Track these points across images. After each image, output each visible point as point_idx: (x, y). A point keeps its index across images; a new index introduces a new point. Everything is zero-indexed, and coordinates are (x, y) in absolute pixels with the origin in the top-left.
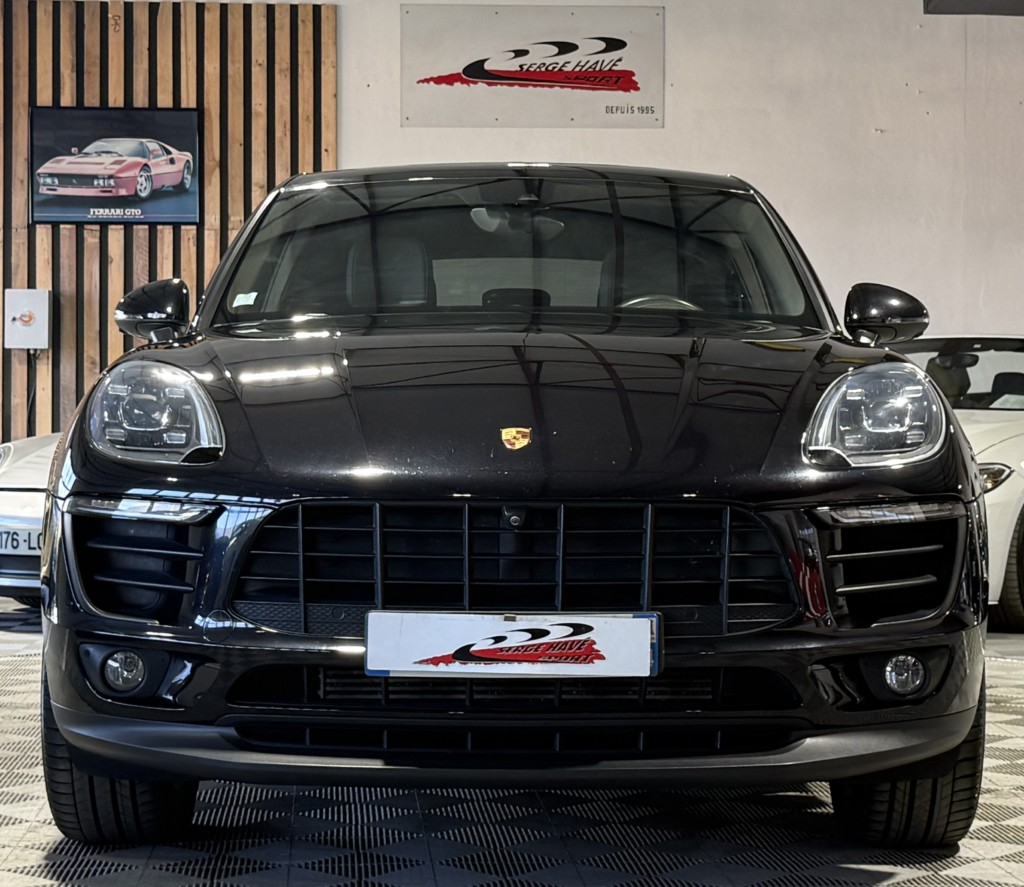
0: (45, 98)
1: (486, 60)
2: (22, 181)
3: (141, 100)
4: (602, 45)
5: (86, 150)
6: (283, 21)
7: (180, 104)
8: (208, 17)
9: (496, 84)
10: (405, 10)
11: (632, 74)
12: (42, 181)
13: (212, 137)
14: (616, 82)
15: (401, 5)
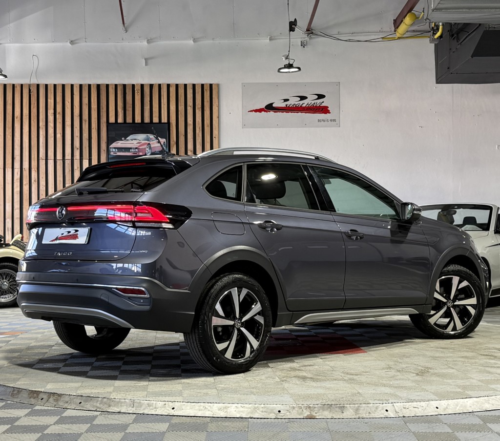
0: (112, 120)
1: (273, 103)
2: (104, 150)
3: (147, 120)
4: (317, 97)
5: (127, 139)
6: (198, 90)
7: (161, 121)
8: (171, 89)
9: (277, 112)
10: (244, 85)
11: (328, 107)
12: (111, 150)
13: (173, 134)
14: (322, 110)
15: (242, 83)
